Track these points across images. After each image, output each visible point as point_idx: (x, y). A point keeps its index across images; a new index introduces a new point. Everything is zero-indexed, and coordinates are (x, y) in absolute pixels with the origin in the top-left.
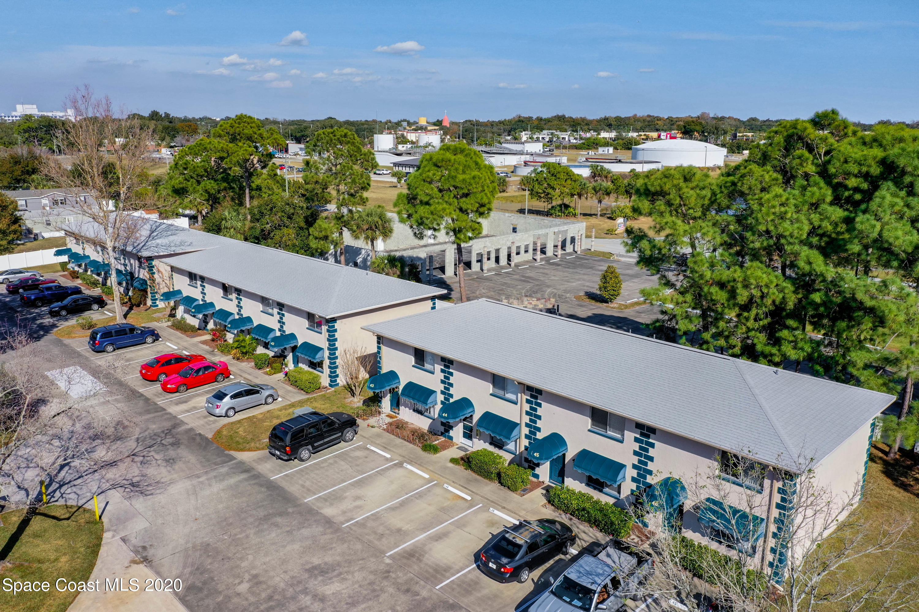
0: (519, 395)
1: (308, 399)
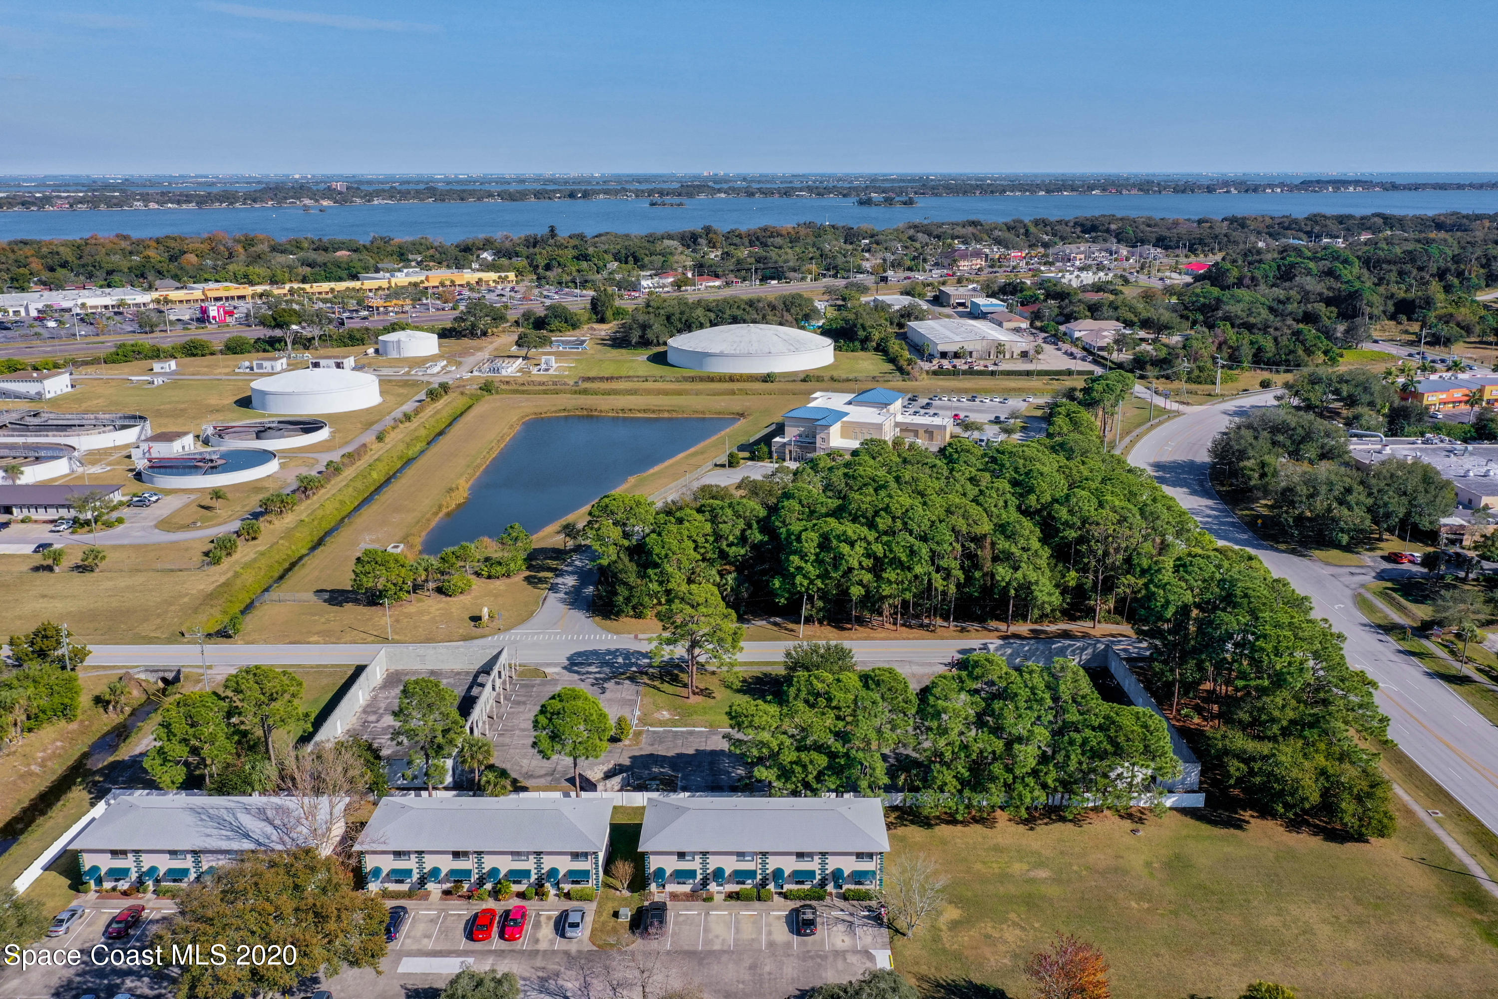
0: (755, 858)
1: (599, 904)
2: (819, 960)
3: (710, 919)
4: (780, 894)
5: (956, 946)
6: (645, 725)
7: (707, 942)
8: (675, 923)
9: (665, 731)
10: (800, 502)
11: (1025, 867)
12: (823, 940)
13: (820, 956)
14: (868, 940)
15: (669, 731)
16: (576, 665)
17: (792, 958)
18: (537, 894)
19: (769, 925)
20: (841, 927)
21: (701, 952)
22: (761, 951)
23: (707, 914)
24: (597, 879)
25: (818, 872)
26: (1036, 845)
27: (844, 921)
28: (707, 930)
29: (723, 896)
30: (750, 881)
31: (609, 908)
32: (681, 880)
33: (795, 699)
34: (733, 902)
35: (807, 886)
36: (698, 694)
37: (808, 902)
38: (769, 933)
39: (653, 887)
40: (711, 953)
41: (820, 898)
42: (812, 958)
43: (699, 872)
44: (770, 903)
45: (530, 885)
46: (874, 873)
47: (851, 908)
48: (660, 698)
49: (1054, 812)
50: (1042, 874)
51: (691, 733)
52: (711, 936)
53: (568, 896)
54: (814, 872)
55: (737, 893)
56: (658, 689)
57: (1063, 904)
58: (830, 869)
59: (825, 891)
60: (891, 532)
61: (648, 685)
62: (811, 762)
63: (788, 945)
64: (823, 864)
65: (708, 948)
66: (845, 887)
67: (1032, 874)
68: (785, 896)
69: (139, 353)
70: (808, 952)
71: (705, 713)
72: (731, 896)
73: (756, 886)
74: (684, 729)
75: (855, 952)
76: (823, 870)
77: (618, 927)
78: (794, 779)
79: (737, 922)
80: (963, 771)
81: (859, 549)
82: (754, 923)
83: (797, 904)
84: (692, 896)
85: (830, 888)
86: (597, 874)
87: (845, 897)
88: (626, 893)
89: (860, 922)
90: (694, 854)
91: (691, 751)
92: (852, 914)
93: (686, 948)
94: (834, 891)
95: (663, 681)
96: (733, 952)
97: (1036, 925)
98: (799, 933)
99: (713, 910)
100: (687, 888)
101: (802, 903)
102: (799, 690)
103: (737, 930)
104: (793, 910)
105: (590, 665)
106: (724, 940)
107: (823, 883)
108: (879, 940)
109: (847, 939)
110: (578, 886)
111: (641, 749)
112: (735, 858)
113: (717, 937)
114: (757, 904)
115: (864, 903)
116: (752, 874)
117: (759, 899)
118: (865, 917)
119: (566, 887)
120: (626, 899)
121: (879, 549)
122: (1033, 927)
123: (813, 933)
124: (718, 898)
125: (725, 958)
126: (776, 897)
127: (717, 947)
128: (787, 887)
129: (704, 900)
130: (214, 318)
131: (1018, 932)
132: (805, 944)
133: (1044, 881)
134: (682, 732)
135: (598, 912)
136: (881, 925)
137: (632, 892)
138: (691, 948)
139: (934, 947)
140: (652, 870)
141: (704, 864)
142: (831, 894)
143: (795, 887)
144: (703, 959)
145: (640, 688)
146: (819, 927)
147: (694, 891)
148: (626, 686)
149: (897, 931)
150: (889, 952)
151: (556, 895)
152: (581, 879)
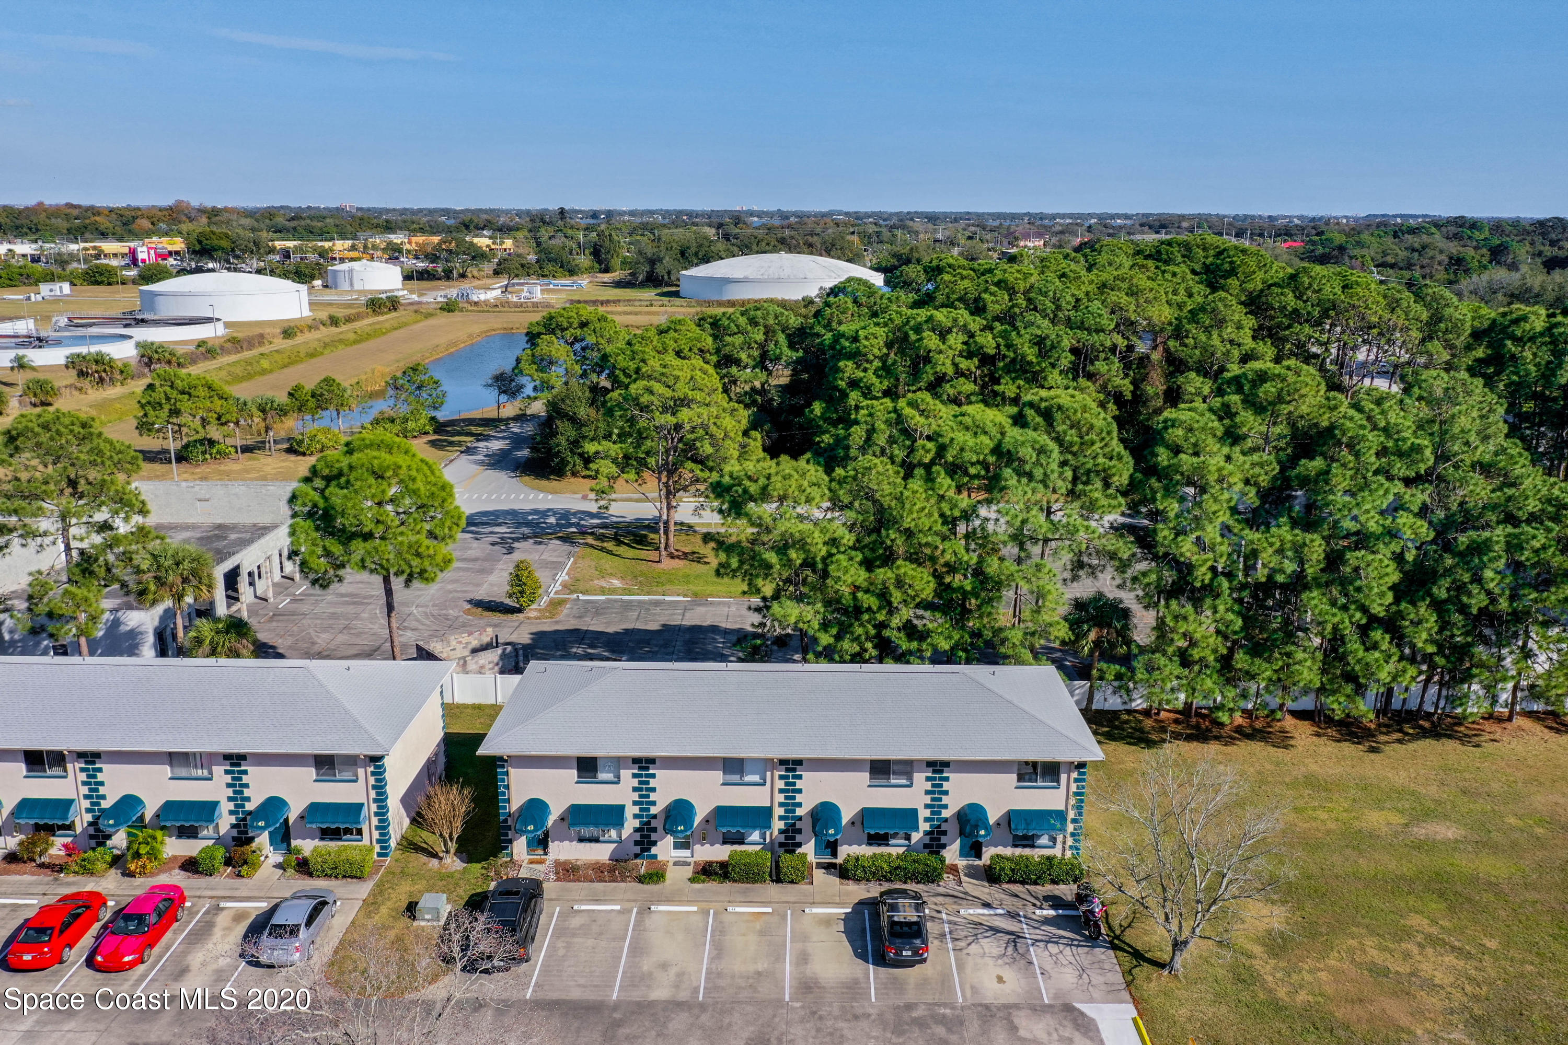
0: (769, 774)
1: (377, 885)
2: (940, 1031)
3: (649, 922)
4: (829, 867)
5: (1302, 997)
6: (572, 592)
7: (635, 979)
8: (560, 932)
9: (609, 601)
10: (855, 301)
11: (1397, 820)
12: (945, 980)
13: (942, 1020)
14: (1067, 977)
15: (616, 601)
16: (475, 524)
17: (864, 1024)
18: (228, 862)
19: (801, 937)
20: (991, 946)
21: (616, 1007)
22: (779, 1003)
23: (645, 910)
24: (383, 827)
25: (924, 813)
26: (1399, 778)
27: (996, 930)
28: (637, 950)
29: (688, 871)
30: (755, 836)
31: (401, 895)
32: (587, 831)
33: (863, 449)
34: (712, 886)
35: (895, 849)
36: (678, 557)
37: (898, 886)
38: (803, 958)
39: (520, 847)
40: (643, 1008)
41: (931, 876)
42: (920, 1023)
43: (631, 810)
44: (803, 887)
45: (219, 840)
46: (1061, 816)
47: (1008, 900)
48: (608, 562)
49: (1407, 721)
50: (1447, 831)
51: (657, 603)
52: (646, 965)
53: (304, 867)
54: (914, 812)
55: (723, 865)
56: (609, 552)
57: (1531, 896)
58: (953, 804)
59: (942, 860)
60: (1008, 318)
61: (592, 546)
62: (899, 583)
63: (854, 989)
64: (937, 792)
65: (636, 995)
66: (988, 853)
67: (1421, 831)
68: (844, 872)
69: (28, 276)
70: (909, 1007)
71: (688, 582)
72: (707, 871)
73: (770, 847)
74: (646, 598)
75: (1038, 1009)
76: (936, 807)
77: (409, 939)
78: (859, 631)
79: (720, 930)
80: (1231, 616)
81: (956, 340)
82: (762, 933)
83: (873, 890)
84: (612, 870)
85: (952, 853)
86: (382, 812)
87: (991, 875)
88: (453, 863)
89: (1038, 934)
90: (618, 763)
91: (654, 626)
92: (1013, 915)
93: (575, 994)
94: (962, 863)
95: (619, 543)
96: (703, 1007)
97: (1492, 944)
98: (881, 960)
99: (660, 902)
100: (601, 853)
101: (886, 886)
102: (871, 431)
103: (719, 950)
104: (861, 903)
105: (499, 525)
106: (680, 975)
107: (935, 842)
108: (1097, 979)
109: (1009, 974)
110: (333, 845)
111: (557, 622)
112: (718, 776)
113: (664, 966)
114: (772, 890)
115: (1040, 890)
116: (760, 816)
117: (778, 877)
118: (1047, 921)
119: (307, 846)
120: (450, 875)
121: (988, 342)
122: (1484, 950)
123: (918, 959)
124: (677, 876)
125: (679, 1021)
126: (819, 874)
127: (660, 993)
128: (845, 851)
129: (641, 880)
130: (143, 261)
131: (1450, 959)
132: (899, 986)
133: (1454, 846)
134: (640, 602)
135: (370, 905)
136: (1093, 939)
137: (470, 860)
138: (590, 996)
139: (1245, 996)
140: (515, 806)
141: (644, 790)
142: (954, 869)
143: (866, 851)
144: (618, 1024)
145: (577, 549)
146: (933, 944)
147: (617, 859)
148: (551, 546)
149: (1138, 955)
150: (1130, 1011)
151: (279, 866)
152: (342, 826)
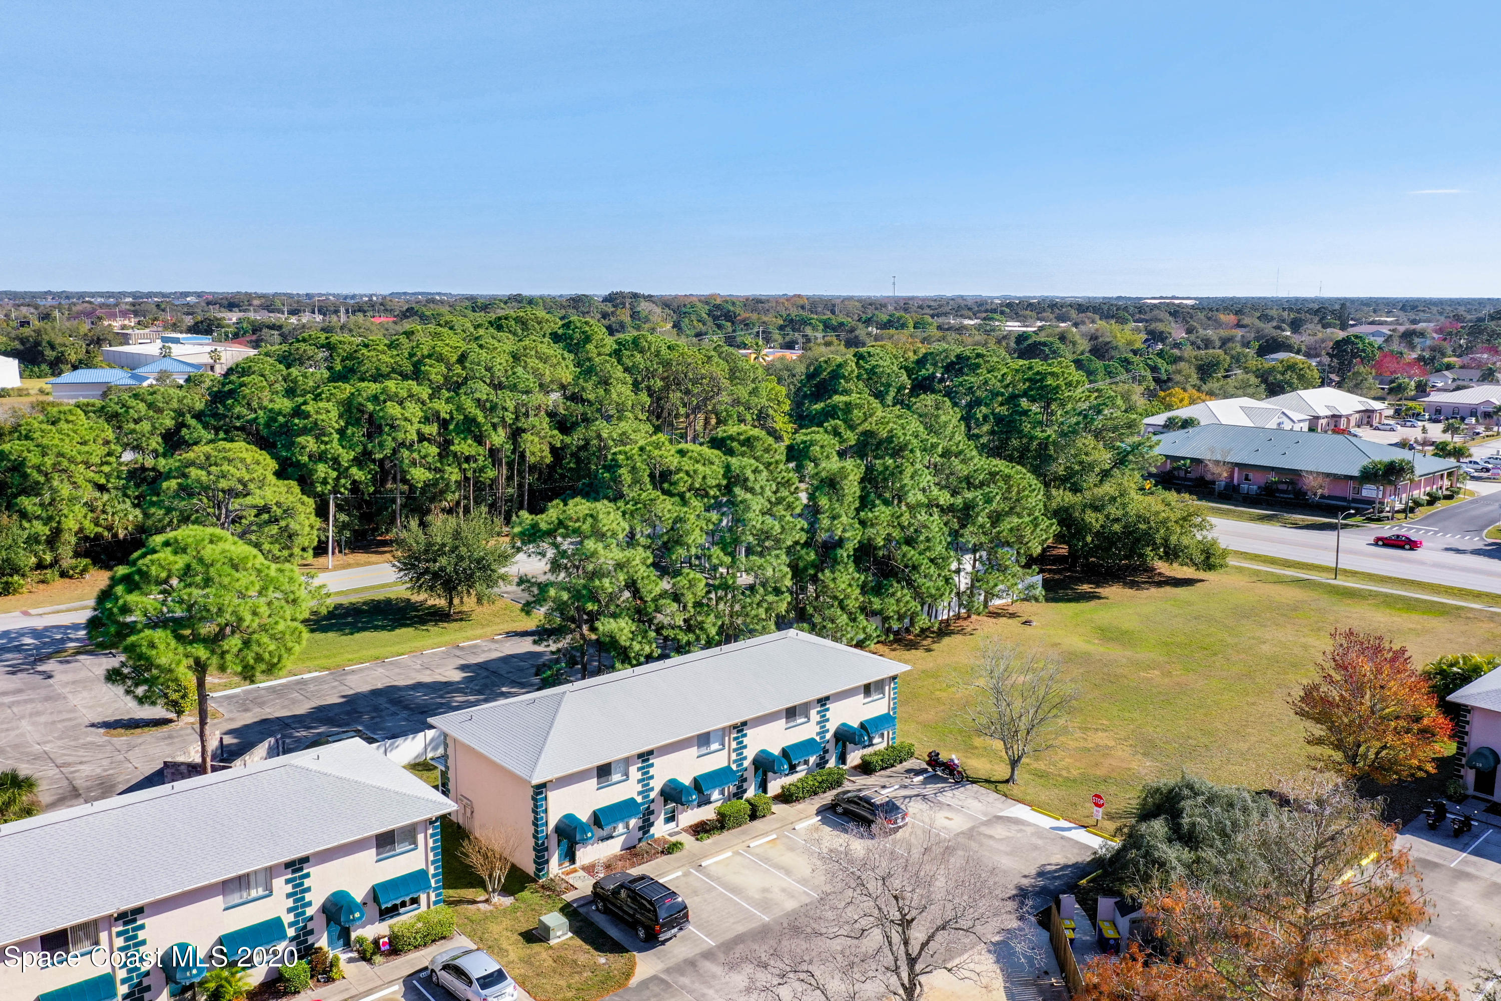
2: (962, 853)
9: (246, 692)
13: (954, 848)
14: (975, 805)
18: (311, 973)
19: (816, 843)
20: (918, 805)
21: (776, 922)
23: (699, 868)
25: (817, 739)
27: (908, 797)
28: (734, 890)
32: (604, 831)
39: (554, 864)
41: (840, 781)
47: (891, 780)
52: (754, 894)
58: (831, 729)
64: (823, 721)
66: (851, 758)
70: (929, 850)
73: (728, 799)
74: (281, 682)
75: (985, 824)
76: (822, 733)
82: (790, 850)
83: (813, 803)
84: (635, 856)
85: (833, 765)
86: (438, 872)
87: (868, 770)
88: (501, 900)
89: (930, 790)
90: (626, 762)
92: (904, 787)
93: (741, 928)
99: (701, 859)
100: (615, 846)
104: (819, 812)
109: (949, 815)
112: (694, 751)
113: (765, 891)
115: (899, 768)
117: (754, 816)
118: (925, 783)
120: (515, 908)
127: (790, 904)
128: (775, 785)
129: (666, 852)
136: (959, 782)
138: (751, 925)
139: (1055, 782)
140: (551, 827)
141: (646, 780)
147: (628, 848)
149: (989, 781)
150: (1024, 806)
151: (354, 960)
152: (398, 902)
